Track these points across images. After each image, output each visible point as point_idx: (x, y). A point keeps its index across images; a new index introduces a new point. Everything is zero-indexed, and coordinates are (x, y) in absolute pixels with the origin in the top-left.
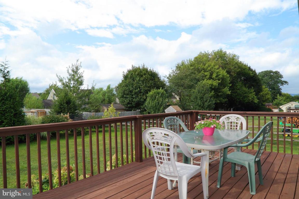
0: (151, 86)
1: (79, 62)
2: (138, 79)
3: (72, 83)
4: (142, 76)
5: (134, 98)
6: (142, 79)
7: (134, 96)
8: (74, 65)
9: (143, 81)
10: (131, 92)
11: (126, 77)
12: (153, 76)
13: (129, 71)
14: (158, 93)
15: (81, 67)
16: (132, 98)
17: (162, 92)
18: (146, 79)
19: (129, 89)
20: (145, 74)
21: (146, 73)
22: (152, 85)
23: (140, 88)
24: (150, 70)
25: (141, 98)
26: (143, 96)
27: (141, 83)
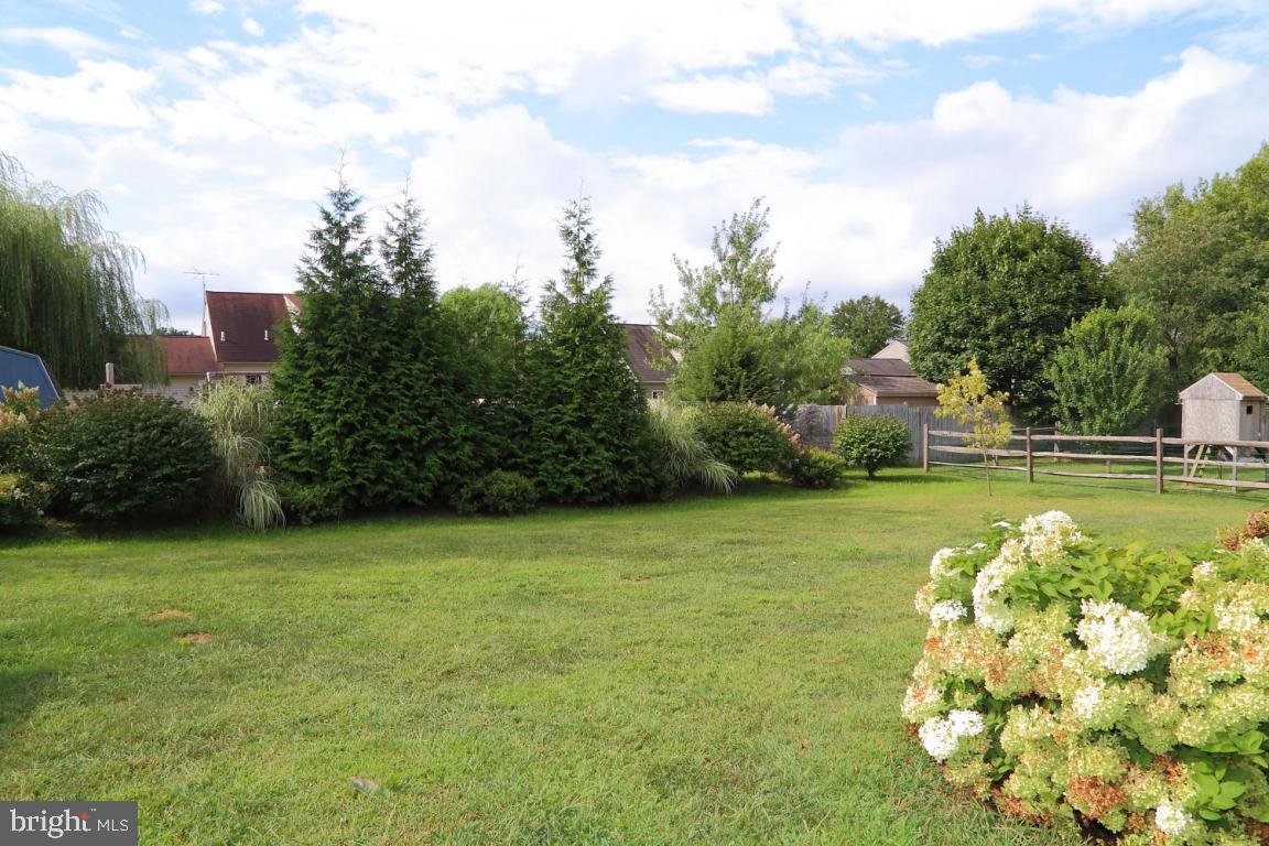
0: (1069, 295)
1: (761, 210)
2: (1006, 267)
3: (727, 291)
4: (1022, 255)
5: (989, 350)
6: (1023, 267)
7: (992, 342)
8: (739, 219)
9: (1029, 278)
10: (978, 322)
11: (945, 263)
12: (1071, 253)
13: (960, 238)
14: (1121, 325)
15: (768, 226)
16: (981, 348)
17: (1136, 320)
18: (1043, 269)
19: (968, 314)
20: (1036, 247)
21: (1042, 241)
22: (1073, 291)
23: (1015, 306)
24: (1053, 227)
25: (1023, 349)
26: (1035, 342)
27: (1020, 286)
